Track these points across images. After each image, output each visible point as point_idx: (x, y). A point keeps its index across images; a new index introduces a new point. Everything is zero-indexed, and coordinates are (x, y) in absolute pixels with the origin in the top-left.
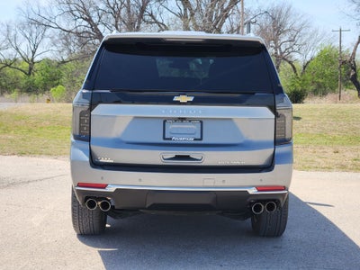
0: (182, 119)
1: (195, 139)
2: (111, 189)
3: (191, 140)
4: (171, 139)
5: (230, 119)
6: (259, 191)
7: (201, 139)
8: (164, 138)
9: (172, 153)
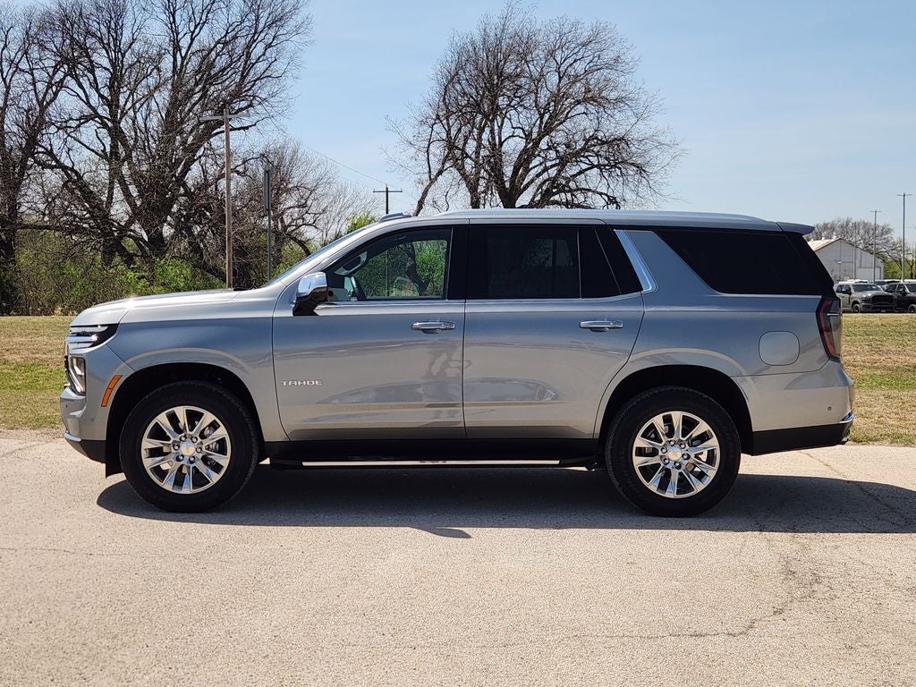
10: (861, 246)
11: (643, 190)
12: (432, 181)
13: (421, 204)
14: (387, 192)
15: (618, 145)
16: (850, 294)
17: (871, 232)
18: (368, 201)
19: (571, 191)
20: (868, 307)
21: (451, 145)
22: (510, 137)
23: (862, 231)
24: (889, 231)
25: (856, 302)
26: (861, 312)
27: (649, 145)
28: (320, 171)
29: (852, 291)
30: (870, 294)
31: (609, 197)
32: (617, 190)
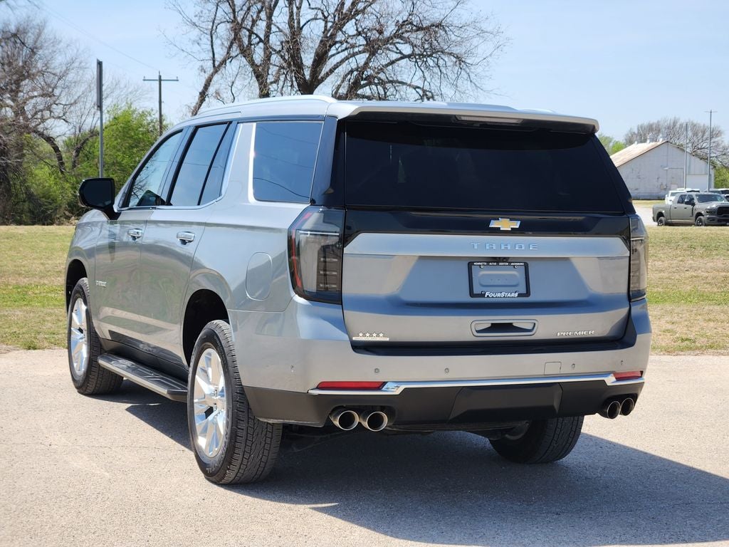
0: (497, 260)
1: (520, 295)
2: (393, 390)
3: (513, 296)
4: (482, 295)
5: (567, 259)
6: (618, 379)
7: (528, 294)
8: (472, 294)
9: (486, 320)
10: (688, 150)
11: (464, 84)
12: (216, 69)
13: (203, 95)
14: (160, 80)
15: (436, 32)
16: (693, 205)
17: (700, 134)
18: (130, 90)
19: (382, 83)
20: (713, 219)
21: (237, 27)
22: (311, 20)
23: (690, 134)
24: (719, 134)
25: (700, 214)
26: (706, 225)
27: (470, 32)
28: (70, 53)
29: (696, 201)
30: (714, 205)
31: (424, 91)
32: (433, 84)
